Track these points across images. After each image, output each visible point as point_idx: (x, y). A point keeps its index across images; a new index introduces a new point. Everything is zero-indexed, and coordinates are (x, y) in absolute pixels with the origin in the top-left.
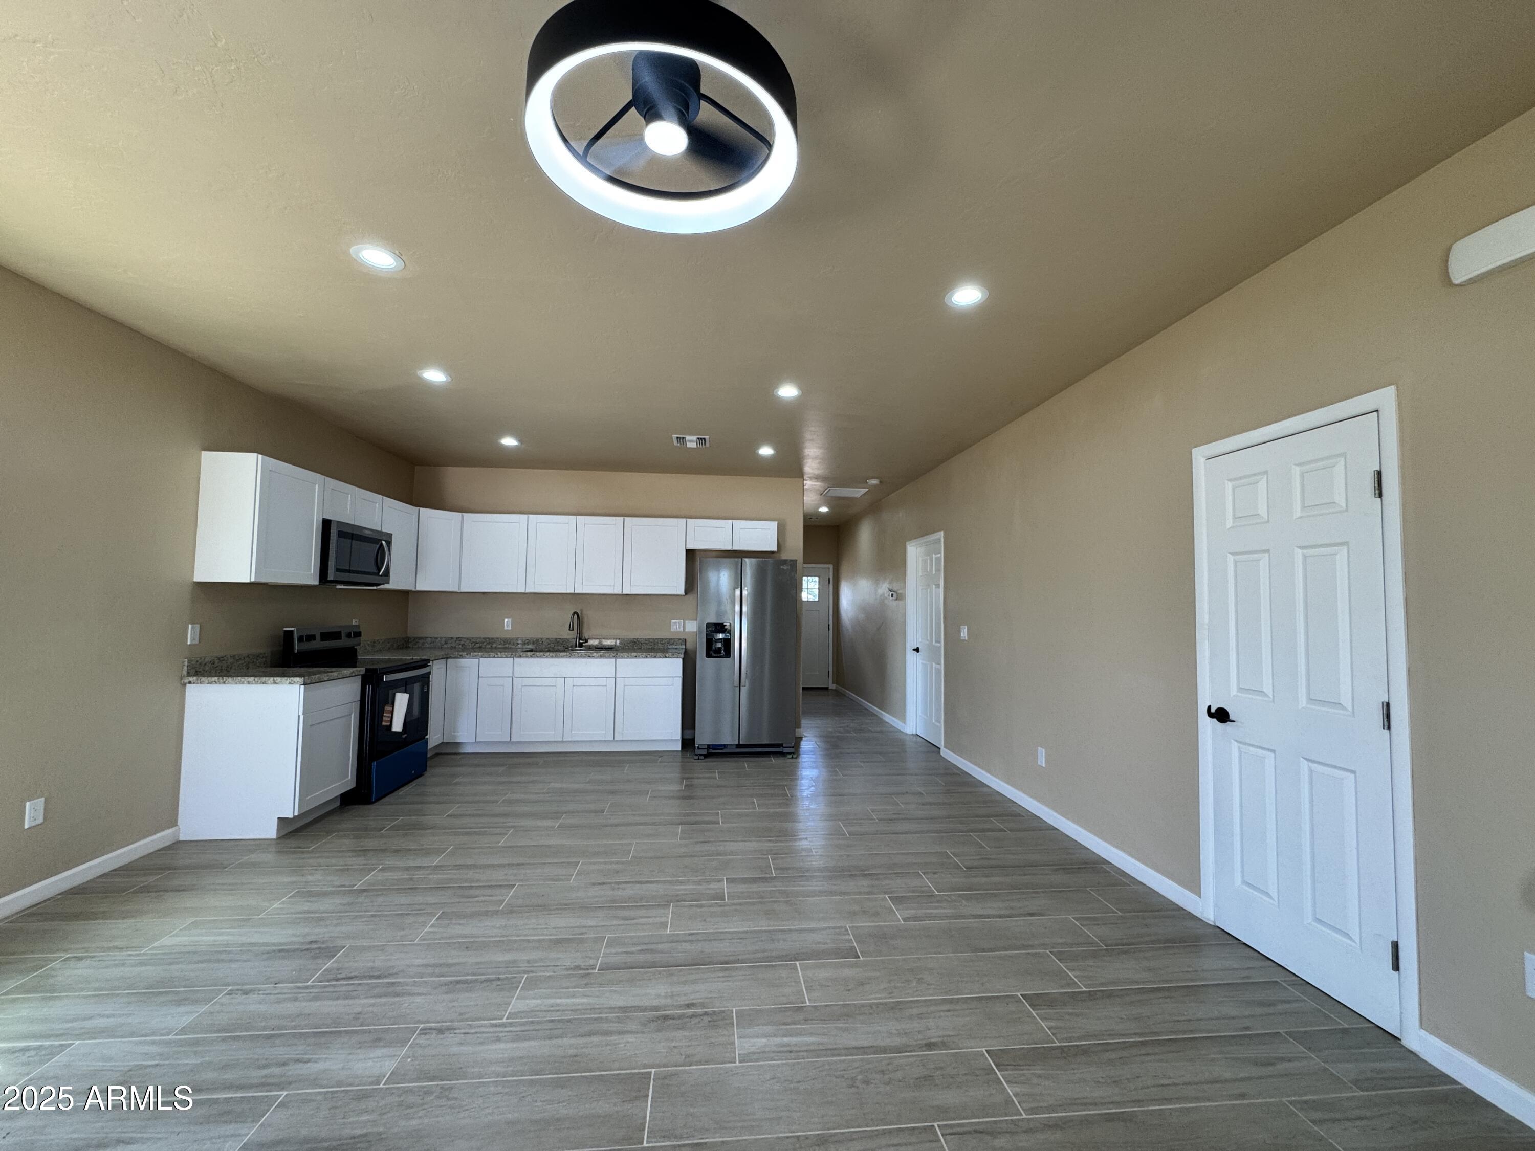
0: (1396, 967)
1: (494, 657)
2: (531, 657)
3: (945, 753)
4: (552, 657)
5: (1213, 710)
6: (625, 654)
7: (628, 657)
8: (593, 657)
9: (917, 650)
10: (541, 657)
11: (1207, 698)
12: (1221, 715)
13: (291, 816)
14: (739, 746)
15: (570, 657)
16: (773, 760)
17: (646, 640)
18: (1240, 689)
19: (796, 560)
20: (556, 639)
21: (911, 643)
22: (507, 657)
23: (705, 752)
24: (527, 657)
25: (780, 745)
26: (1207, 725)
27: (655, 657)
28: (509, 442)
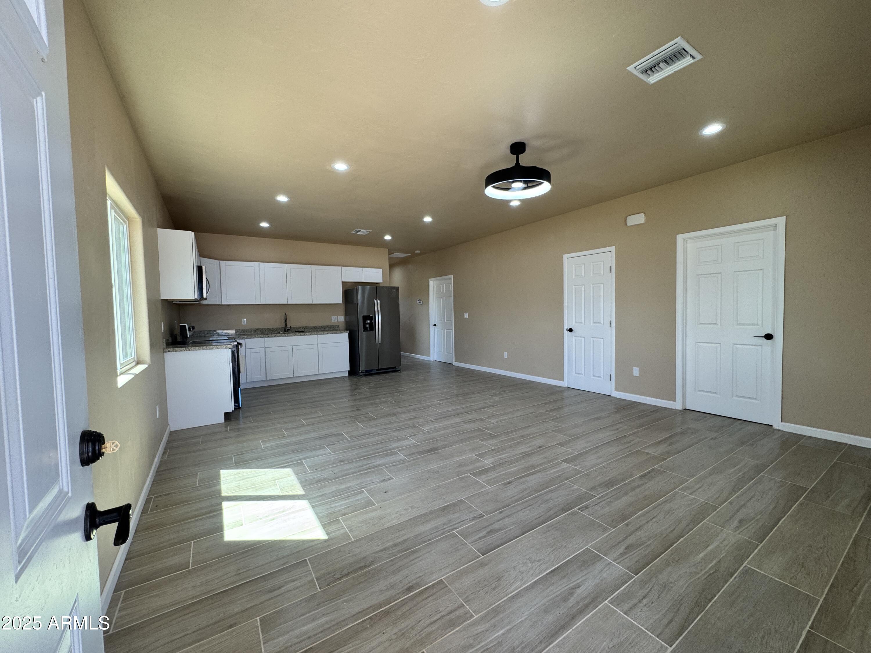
0: (611, 380)
1: (254, 338)
2: (274, 336)
3: (455, 364)
4: (285, 336)
5: (568, 329)
6: (322, 333)
7: (323, 334)
8: (307, 335)
9: (435, 325)
10: (280, 336)
11: (566, 326)
12: (571, 330)
13: (231, 411)
14: (377, 370)
15: (295, 336)
16: (394, 374)
17: (320, 326)
18: (576, 322)
19: (398, 287)
20: (273, 328)
21: (432, 323)
22: (261, 337)
23: (364, 374)
24: (272, 337)
25: (395, 367)
26: (566, 333)
27: (336, 333)
28: (264, 225)
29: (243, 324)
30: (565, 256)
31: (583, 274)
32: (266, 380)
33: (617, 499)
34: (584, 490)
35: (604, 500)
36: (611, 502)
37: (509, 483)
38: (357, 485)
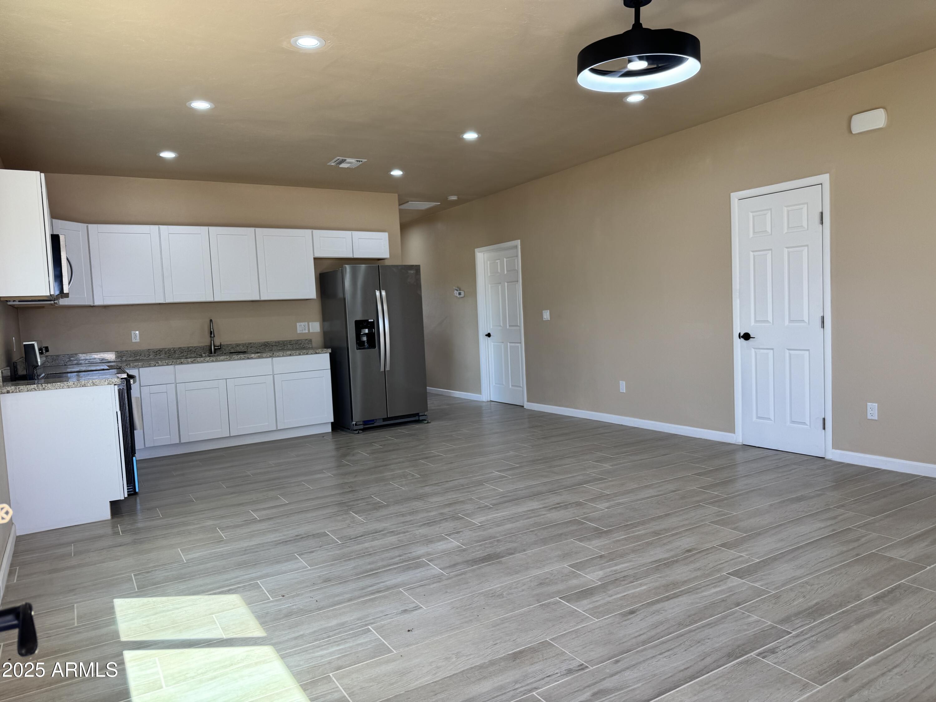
0: (824, 428)
1: (155, 366)
2: (192, 362)
3: (528, 406)
4: (213, 361)
5: (742, 335)
6: (281, 353)
7: (283, 356)
8: (252, 358)
9: (489, 335)
10: (202, 362)
11: (738, 329)
12: (746, 337)
13: (123, 499)
14: (384, 420)
15: (230, 360)
16: (417, 426)
17: (276, 342)
18: (756, 321)
19: (419, 266)
20: (188, 348)
21: (482, 331)
22: (168, 365)
23: (362, 427)
24: (188, 363)
25: (417, 415)
26: (738, 343)
27: (307, 354)
28: (168, 155)
29: (134, 341)
30: (735, 196)
31: (769, 229)
32: (180, 444)
33: (828, 637)
34: (770, 623)
35: (806, 639)
36: (817, 642)
37: (632, 612)
38: (358, 619)
